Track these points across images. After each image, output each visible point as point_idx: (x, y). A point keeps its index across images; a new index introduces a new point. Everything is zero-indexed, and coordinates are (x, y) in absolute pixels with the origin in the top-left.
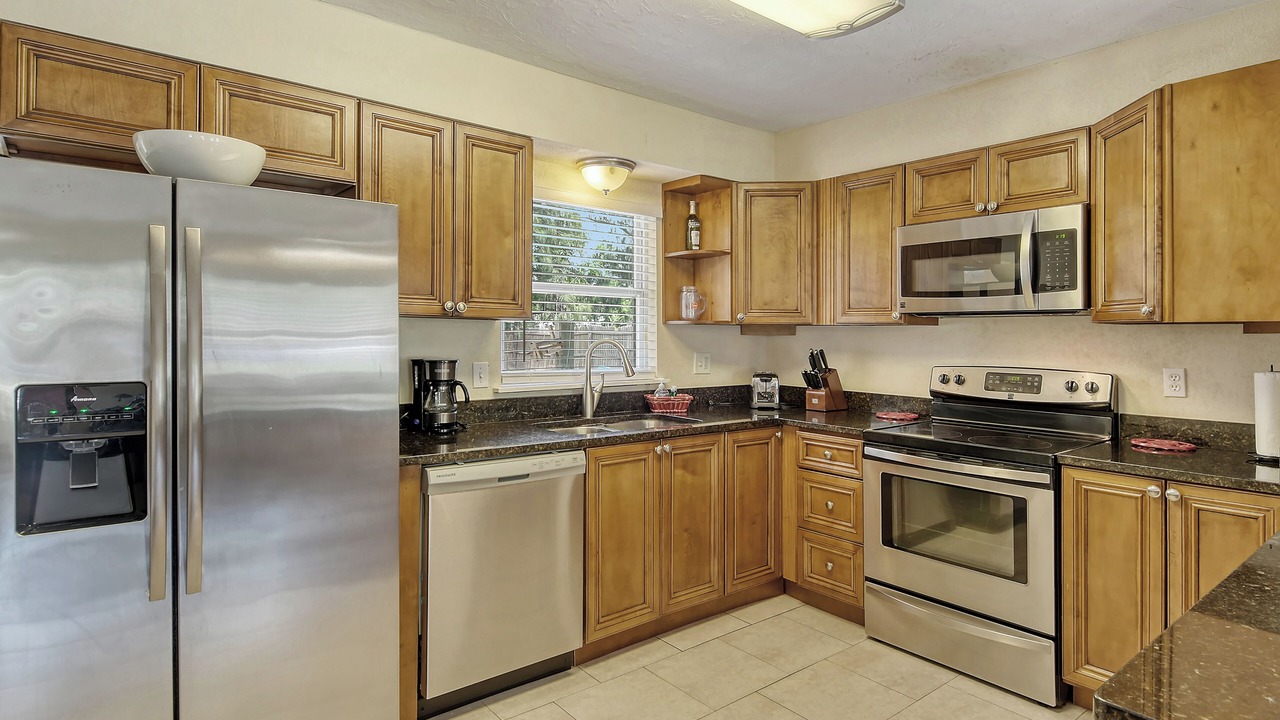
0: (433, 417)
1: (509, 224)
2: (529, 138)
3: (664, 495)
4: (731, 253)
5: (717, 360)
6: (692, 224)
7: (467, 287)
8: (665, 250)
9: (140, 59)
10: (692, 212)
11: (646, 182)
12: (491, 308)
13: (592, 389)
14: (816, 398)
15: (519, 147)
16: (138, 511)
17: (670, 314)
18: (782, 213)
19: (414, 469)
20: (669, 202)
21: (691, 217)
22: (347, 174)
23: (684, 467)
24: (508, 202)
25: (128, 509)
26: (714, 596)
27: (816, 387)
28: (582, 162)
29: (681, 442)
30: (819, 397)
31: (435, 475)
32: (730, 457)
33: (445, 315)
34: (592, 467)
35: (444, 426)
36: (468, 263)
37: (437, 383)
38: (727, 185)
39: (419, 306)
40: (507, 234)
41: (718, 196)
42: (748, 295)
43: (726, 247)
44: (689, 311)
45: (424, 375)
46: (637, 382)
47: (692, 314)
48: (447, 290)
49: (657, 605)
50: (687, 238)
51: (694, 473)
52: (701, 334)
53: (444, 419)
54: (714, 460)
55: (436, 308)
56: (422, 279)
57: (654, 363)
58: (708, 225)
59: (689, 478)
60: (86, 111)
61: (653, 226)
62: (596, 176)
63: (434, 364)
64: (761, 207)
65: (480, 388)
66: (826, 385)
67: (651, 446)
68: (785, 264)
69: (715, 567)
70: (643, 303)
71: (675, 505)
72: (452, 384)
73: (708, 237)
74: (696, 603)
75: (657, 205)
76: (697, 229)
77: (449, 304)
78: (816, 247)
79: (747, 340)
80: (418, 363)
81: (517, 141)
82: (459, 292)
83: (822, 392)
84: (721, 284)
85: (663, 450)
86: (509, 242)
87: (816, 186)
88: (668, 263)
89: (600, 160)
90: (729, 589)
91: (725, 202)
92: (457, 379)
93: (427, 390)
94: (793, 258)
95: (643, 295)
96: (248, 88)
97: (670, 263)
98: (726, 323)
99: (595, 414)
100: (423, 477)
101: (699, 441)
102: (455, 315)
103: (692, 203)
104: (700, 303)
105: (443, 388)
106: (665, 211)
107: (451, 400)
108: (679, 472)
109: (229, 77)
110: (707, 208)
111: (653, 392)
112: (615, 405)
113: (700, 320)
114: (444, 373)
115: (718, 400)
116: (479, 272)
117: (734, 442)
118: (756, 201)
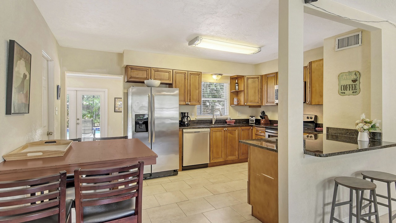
0: (184, 123)
1: (197, 88)
2: (201, 72)
3: (226, 138)
4: (244, 91)
5: (242, 113)
6: (236, 85)
7: (190, 100)
8: (230, 91)
9: (143, 68)
10: (237, 82)
11: (226, 77)
12: (194, 103)
13: (214, 119)
14: (262, 121)
15: (199, 74)
16: (147, 131)
17: (232, 103)
18: (254, 82)
19: (181, 129)
20: (231, 80)
21: (236, 83)
22: (171, 82)
23: (230, 133)
24: (197, 84)
25: (146, 131)
26: (237, 159)
27: (263, 119)
28: (212, 75)
29: (229, 128)
30: (263, 121)
31: (184, 130)
32: (240, 132)
33: (186, 105)
34: (211, 131)
35: (186, 124)
36: (190, 95)
37: (185, 116)
38: (243, 76)
39: (182, 103)
40: (197, 90)
41: (241, 79)
42: (248, 99)
43: (243, 90)
44: (236, 103)
45: (183, 115)
46: (223, 117)
47: (236, 104)
48: (187, 101)
49: (224, 158)
50: (235, 87)
51: (232, 134)
52: (238, 107)
53: (186, 123)
54: (237, 132)
55: (185, 103)
56: (183, 98)
57: (228, 114)
58: (240, 85)
59: (231, 135)
60: (137, 76)
61: (228, 85)
62: (215, 77)
63: (185, 113)
64: (250, 81)
65: (193, 118)
66: (264, 118)
67: (223, 129)
68: (255, 93)
69: (237, 153)
70: (226, 101)
71: (228, 140)
72: (188, 117)
73: (240, 87)
74: (233, 159)
75: (229, 81)
76: (238, 86)
77: (187, 103)
78: (262, 89)
79: (250, 109)
80: (182, 113)
81: (199, 73)
82: (189, 101)
83: (264, 120)
84: (242, 97)
85: (225, 129)
86: (197, 91)
87: (262, 76)
88: (231, 93)
89: (215, 74)
90: (240, 158)
91: (243, 80)
92: (189, 116)
93: (184, 118)
94: (257, 91)
95: (226, 100)
96: (157, 70)
97: (232, 93)
98: (243, 105)
99: (215, 123)
100: (183, 131)
101: (233, 128)
102: (188, 105)
103: (237, 80)
104: (238, 101)
105: (186, 117)
106: (230, 82)
107: (188, 119)
108: (229, 134)
109: (155, 69)
110: (240, 81)
111: (227, 120)
112: (218, 122)
113: (238, 104)
114: (186, 115)
115: (243, 122)
116: (192, 97)
117: (241, 129)
118: (249, 80)
